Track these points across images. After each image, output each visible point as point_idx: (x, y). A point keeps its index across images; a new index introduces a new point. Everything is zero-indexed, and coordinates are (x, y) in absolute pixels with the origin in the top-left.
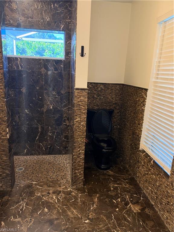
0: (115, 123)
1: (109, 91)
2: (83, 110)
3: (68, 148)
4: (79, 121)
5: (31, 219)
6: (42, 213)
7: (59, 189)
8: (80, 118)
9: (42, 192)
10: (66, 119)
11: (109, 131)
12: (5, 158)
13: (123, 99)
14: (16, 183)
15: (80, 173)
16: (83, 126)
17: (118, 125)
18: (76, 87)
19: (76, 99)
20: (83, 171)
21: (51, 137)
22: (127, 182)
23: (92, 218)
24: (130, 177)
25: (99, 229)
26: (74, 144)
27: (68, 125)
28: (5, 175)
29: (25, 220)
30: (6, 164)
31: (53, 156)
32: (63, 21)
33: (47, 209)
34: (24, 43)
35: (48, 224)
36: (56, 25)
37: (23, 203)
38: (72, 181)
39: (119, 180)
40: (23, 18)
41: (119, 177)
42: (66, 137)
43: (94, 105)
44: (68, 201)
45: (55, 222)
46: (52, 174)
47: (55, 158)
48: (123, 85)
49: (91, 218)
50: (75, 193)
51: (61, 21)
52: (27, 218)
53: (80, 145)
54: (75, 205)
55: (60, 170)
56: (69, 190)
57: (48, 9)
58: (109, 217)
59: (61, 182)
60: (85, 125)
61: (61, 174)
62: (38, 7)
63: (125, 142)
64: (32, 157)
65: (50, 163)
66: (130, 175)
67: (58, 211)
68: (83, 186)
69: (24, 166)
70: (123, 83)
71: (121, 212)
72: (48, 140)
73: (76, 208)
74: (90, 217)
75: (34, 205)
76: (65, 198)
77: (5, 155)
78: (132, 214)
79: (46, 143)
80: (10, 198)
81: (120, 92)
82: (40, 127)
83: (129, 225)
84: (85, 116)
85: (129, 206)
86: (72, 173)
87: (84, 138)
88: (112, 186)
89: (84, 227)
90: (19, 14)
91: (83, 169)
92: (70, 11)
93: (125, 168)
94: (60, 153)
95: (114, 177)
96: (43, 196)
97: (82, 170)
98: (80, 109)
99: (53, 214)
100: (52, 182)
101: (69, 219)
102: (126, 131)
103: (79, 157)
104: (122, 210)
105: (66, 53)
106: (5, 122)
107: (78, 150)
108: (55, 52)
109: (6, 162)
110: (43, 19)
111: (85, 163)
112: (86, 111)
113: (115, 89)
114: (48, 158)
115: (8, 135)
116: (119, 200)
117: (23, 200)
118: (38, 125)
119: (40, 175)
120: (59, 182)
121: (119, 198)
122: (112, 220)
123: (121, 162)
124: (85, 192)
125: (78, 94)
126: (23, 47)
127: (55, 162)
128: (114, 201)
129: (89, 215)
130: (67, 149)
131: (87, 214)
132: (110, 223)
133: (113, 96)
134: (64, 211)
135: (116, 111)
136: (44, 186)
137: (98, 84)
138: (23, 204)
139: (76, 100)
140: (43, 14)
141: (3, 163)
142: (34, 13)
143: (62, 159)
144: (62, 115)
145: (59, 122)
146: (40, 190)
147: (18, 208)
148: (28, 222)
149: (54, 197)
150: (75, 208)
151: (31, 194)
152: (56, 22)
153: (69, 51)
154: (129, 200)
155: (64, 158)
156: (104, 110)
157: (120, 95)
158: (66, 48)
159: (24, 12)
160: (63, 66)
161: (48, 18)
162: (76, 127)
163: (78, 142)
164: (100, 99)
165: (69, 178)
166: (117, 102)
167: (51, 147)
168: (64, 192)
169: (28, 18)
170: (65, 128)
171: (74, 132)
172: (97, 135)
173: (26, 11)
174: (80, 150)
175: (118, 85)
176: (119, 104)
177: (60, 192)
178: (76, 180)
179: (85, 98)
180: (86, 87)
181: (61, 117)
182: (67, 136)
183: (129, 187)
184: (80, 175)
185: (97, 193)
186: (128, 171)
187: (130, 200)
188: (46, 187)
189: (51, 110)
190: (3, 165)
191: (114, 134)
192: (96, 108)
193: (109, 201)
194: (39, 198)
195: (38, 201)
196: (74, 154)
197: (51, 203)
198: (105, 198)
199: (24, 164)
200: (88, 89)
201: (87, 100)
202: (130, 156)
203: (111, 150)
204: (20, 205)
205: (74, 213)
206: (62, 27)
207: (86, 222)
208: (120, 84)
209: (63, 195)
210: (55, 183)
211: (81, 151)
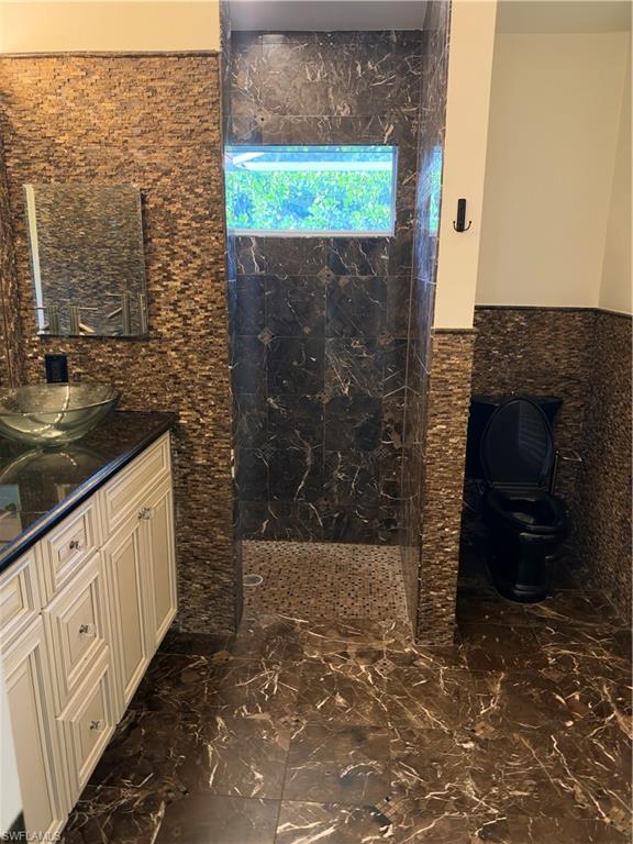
0: (565, 446)
1: (544, 334)
2: (459, 399)
3: (396, 525)
4: (444, 434)
5: (297, 721)
6: (329, 707)
7: (376, 645)
8: (447, 424)
9: (324, 648)
10: (392, 427)
11: (545, 471)
12: (222, 537)
13: (596, 360)
14: (245, 617)
15: (445, 599)
16: (456, 449)
17: (576, 454)
18: (437, 325)
19: (434, 364)
20: (455, 595)
21: (343, 485)
22: (607, 647)
23: (486, 739)
24: (616, 630)
25: (507, 771)
26: (426, 507)
27: (397, 447)
28: (217, 587)
29: (282, 720)
30: (223, 556)
31: (350, 546)
32: (391, 114)
33: (343, 697)
34: (244, 178)
35: (348, 738)
36: (368, 127)
37: (270, 675)
38: (417, 624)
39: (576, 635)
40: (269, 116)
41: (577, 626)
42: (391, 488)
43: (491, 384)
44: (407, 682)
45: (371, 736)
46: (350, 601)
47: (356, 552)
48: (596, 311)
49: (483, 738)
50: (428, 663)
51: (385, 112)
52: (286, 714)
53: (445, 512)
54: (430, 695)
55: (372, 590)
56: (406, 650)
57: (346, 80)
58: (541, 743)
59: (380, 627)
60: (461, 446)
61: (378, 603)
62: (314, 77)
63: (602, 513)
64: (283, 545)
65: (340, 568)
66: (616, 623)
67: (377, 709)
68: (452, 645)
69: (262, 573)
70: (596, 306)
71: (584, 732)
72: (332, 494)
73: (432, 704)
74: (478, 735)
75: (304, 682)
76: (397, 673)
77: (222, 527)
78: (621, 743)
79: (325, 503)
80: (231, 658)
81: (587, 338)
82: (309, 451)
83: (610, 774)
84: (465, 418)
85: (610, 718)
86: (419, 598)
87: (459, 487)
88: (551, 652)
89: (459, 759)
90: (258, 103)
91: (454, 589)
92: (414, 78)
93: (598, 601)
94: (370, 538)
95: (558, 625)
96: (327, 660)
97: (452, 593)
98: (447, 396)
99: (363, 713)
100: (353, 623)
101: (411, 733)
102: (607, 473)
103: (440, 548)
104: (585, 727)
105: (397, 216)
106: (227, 431)
107: (440, 525)
108: (345, 201)
109: (223, 550)
110: (329, 111)
111: (461, 568)
112: (468, 400)
113: (567, 328)
114: (332, 552)
115: (233, 469)
116: (577, 697)
117: (269, 665)
118: (304, 446)
119: (312, 601)
120: (375, 626)
121: (575, 690)
122: (551, 751)
123: (584, 582)
124: (460, 661)
125: (441, 347)
126: (241, 190)
127: (356, 567)
128: (558, 697)
129: (475, 728)
130: (393, 528)
131: (467, 726)
132: (544, 761)
133: (560, 352)
134: (395, 710)
135: (569, 404)
136: (328, 633)
137: (506, 312)
138: (271, 678)
139: (435, 367)
140: (331, 96)
141: (214, 550)
142: (303, 95)
143: (379, 559)
144: (378, 414)
145: (369, 436)
146: (319, 644)
147: (256, 686)
148: (289, 726)
149: (362, 667)
150: (428, 705)
151: (293, 651)
152: (368, 119)
153: (409, 207)
154: (609, 700)
155: (385, 557)
156: (526, 398)
157: (587, 347)
158: (398, 198)
159: (272, 97)
160: (387, 258)
161: (344, 107)
162: (431, 452)
163: (439, 498)
164: (512, 360)
165: (405, 616)
166: (573, 371)
167: (342, 516)
168: (392, 657)
169: (285, 114)
170: (388, 457)
171: (425, 468)
172: (497, 486)
173: (278, 91)
174: (445, 526)
175: (577, 314)
176: (582, 379)
177: (380, 654)
178: (430, 623)
179: (466, 359)
180: (468, 325)
181: (376, 421)
182: (394, 484)
183: (613, 661)
184: (443, 606)
185: (500, 668)
186: (608, 610)
187: (614, 701)
188: (334, 637)
189: (345, 398)
190: (215, 557)
191: (560, 484)
192: (496, 392)
193: (542, 697)
194: (315, 666)
195: (315, 674)
196: (424, 536)
197: (355, 683)
198: (528, 687)
199: (262, 564)
200: (476, 329)
201: (470, 365)
202: (619, 560)
203: (552, 537)
204: (264, 679)
205: (426, 719)
206: (387, 134)
207: (465, 746)
208: (586, 310)
209: (389, 663)
210: (360, 627)
211: (447, 530)
